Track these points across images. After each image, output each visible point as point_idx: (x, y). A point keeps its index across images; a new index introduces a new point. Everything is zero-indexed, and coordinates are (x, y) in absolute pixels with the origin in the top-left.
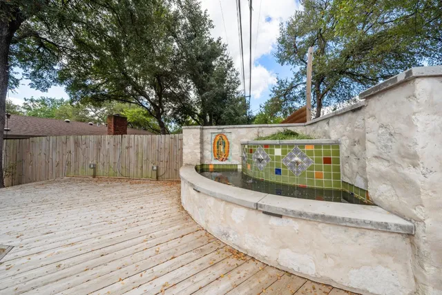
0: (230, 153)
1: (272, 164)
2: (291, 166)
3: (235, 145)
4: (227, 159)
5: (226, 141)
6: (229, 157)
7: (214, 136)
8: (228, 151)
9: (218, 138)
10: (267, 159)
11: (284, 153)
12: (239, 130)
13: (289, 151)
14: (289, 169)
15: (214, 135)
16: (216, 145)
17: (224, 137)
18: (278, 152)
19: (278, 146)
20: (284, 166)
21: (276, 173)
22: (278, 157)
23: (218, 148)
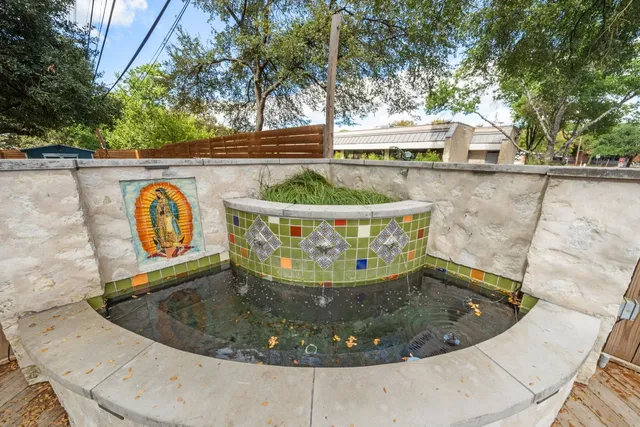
0: (195, 231)
1: (351, 254)
2: (382, 252)
3: (210, 210)
4: (187, 248)
5: (180, 202)
6: (196, 240)
7: (132, 192)
8: (191, 228)
9: (151, 195)
10: (342, 246)
11: (374, 232)
12: (217, 170)
13: (383, 228)
14: (379, 256)
15: (130, 188)
16: (146, 217)
17: (170, 191)
18: (364, 231)
19: (364, 221)
20: (373, 254)
21: (358, 268)
22: (364, 241)
23: (154, 224)
